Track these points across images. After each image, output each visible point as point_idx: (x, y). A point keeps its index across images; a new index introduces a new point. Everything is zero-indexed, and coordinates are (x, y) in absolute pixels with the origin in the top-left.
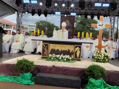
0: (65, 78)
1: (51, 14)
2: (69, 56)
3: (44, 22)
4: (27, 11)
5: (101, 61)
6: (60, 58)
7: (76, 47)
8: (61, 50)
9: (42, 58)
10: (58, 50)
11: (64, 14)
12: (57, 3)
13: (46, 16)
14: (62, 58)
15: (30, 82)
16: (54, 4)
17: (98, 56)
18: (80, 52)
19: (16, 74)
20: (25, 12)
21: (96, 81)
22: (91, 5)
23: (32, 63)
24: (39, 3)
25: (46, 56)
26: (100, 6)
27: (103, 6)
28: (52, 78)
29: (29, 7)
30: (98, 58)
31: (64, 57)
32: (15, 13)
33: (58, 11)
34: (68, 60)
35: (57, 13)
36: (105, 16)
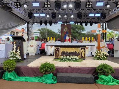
0: (81, 76)
1: (55, 23)
2: (77, 56)
3: (44, 29)
4: (36, 22)
5: (101, 59)
6: (70, 59)
7: (81, 49)
8: (70, 52)
9: (55, 59)
10: (67, 52)
11: (65, 23)
12: (60, 15)
13: (51, 25)
14: (71, 59)
15: (53, 81)
16: (58, 15)
17: (99, 55)
18: (85, 53)
19: (39, 75)
20: (35, 23)
21: (107, 77)
22: (87, 15)
23: (53, 66)
24: (47, 15)
25: (58, 57)
26: (94, 15)
27: (96, 16)
28: (71, 77)
29: (37, 19)
30: (99, 56)
31: (73, 57)
32: (25, 24)
33: (60, 21)
34: (76, 60)
35: (59, 22)
36: (96, 23)
